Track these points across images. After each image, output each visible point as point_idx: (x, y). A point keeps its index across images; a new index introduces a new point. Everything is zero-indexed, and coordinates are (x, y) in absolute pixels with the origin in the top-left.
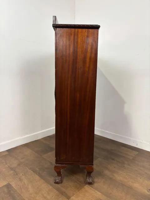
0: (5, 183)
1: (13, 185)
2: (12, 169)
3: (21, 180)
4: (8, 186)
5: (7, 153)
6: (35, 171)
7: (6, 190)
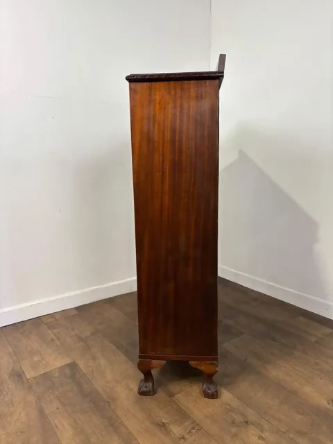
0: (68, 361)
1: (81, 364)
2: (81, 339)
3: (94, 358)
4: (73, 366)
5: (75, 312)
6: (119, 347)
7: (68, 371)
